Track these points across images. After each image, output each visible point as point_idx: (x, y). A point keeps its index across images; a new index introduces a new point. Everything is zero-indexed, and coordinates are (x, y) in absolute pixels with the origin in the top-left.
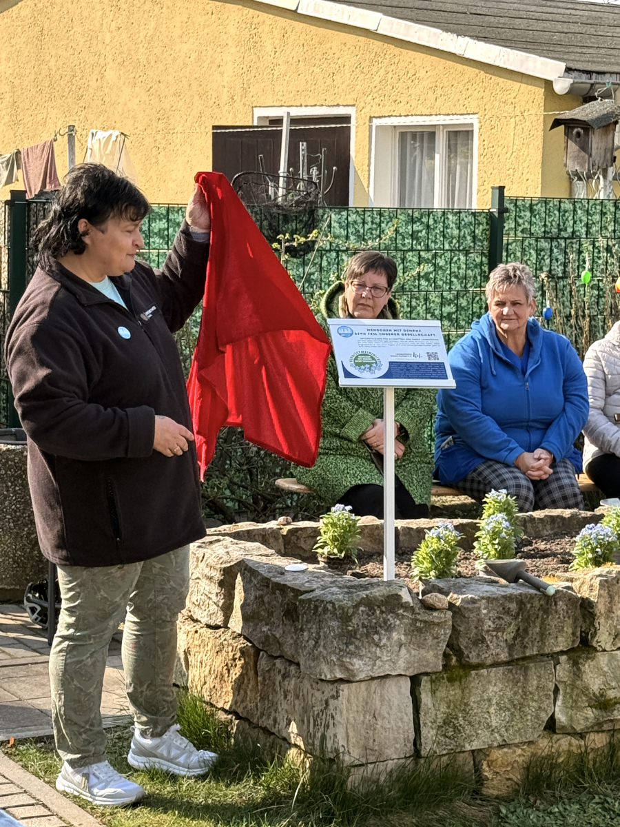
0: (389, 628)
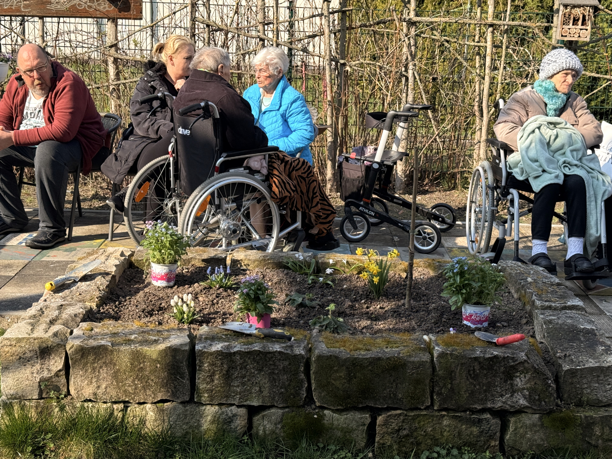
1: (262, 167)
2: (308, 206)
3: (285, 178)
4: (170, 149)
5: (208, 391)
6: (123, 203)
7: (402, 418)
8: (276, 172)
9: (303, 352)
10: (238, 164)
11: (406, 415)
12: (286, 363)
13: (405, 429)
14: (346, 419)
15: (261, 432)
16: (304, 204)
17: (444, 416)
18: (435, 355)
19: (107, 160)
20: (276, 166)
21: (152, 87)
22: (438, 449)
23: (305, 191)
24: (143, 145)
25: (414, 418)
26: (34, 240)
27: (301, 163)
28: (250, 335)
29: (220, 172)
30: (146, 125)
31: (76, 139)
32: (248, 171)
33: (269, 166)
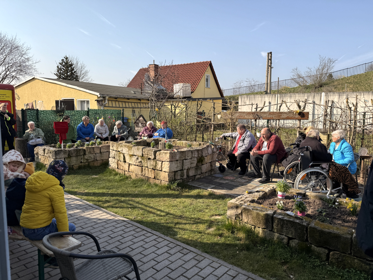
0: (61, 153)
1: (326, 167)
2: (344, 182)
3: (334, 171)
4: (299, 159)
5: (276, 229)
6: (283, 173)
7: (339, 255)
8: (331, 169)
9: (305, 225)
10: (318, 165)
11: (341, 254)
12: (300, 227)
13: (340, 259)
14: (319, 249)
15: (291, 246)
16: (343, 181)
17: (355, 258)
18: (353, 237)
19: (284, 161)
20: (331, 167)
21: (300, 140)
22: (352, 269)
23: (344, 176)
24: (295, 157)
25: (344, 256)
26: (260, 180)
27: (343, 167)
28: (292, 216)
29: (311, 167)
30: (296, 151)
31: (275, 154)
32: (321, 168)
33: (329, 167)
